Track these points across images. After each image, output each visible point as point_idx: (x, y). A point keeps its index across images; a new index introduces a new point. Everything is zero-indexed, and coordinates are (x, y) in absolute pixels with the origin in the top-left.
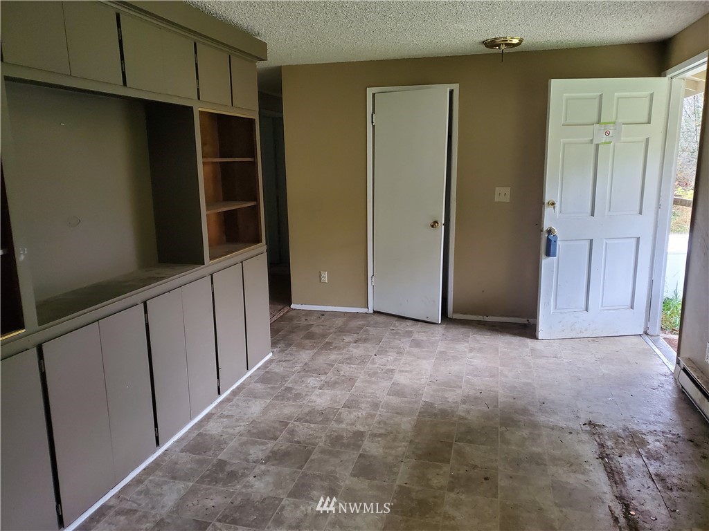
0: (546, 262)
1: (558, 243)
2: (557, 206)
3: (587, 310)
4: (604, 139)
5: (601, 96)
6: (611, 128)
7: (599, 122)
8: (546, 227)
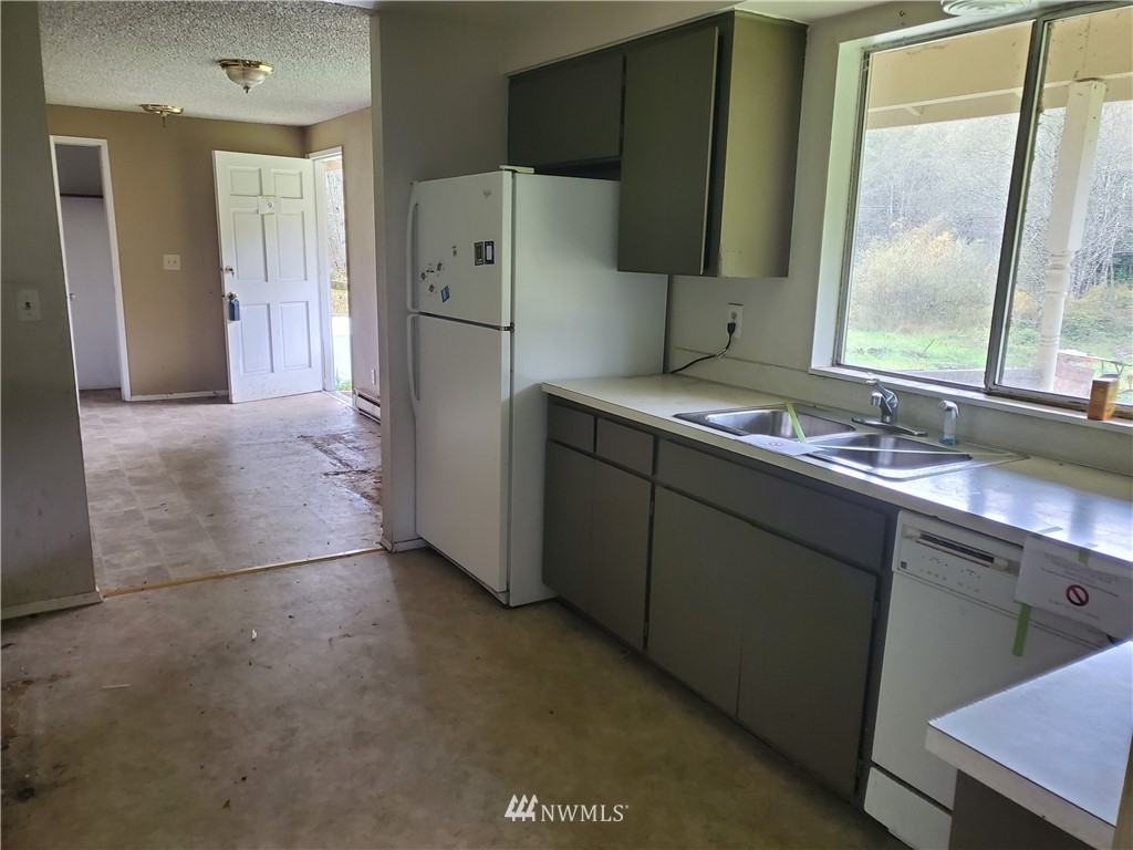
0: (231, 327)
1: (241, 308)
2: (235, 271)
3: (272, 371)
4: (268, 210)
5: (260, 170)
6: (272, 200)
7: (261, 195)
8: (227, 293)
